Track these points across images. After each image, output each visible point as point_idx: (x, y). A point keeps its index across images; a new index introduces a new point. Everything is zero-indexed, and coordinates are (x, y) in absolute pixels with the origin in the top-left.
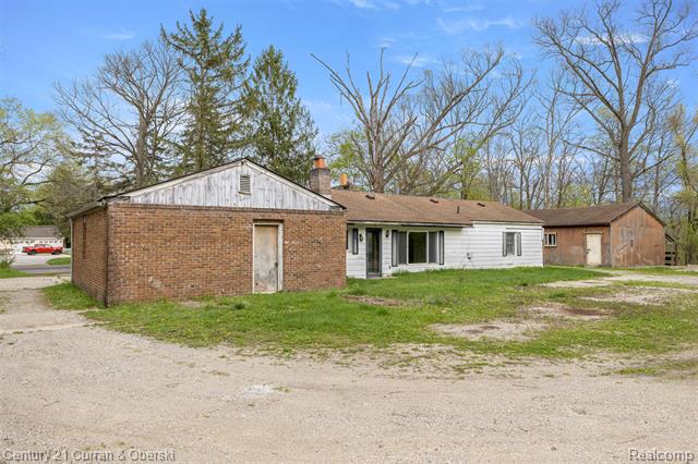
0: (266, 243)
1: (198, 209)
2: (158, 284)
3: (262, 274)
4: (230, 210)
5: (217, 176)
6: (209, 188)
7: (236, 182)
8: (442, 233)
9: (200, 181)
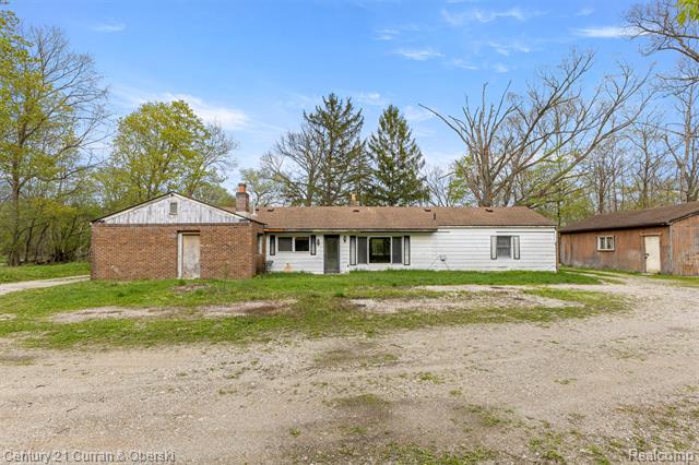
0: (193, 246)
1: (141, 225)
2: (116, 270)
3: (190, 267)
4: (163, 225)
5: (155, 205)
6: (150, 213)
7: (168, 207)
8: (407, 237)
9: (145, 209)
